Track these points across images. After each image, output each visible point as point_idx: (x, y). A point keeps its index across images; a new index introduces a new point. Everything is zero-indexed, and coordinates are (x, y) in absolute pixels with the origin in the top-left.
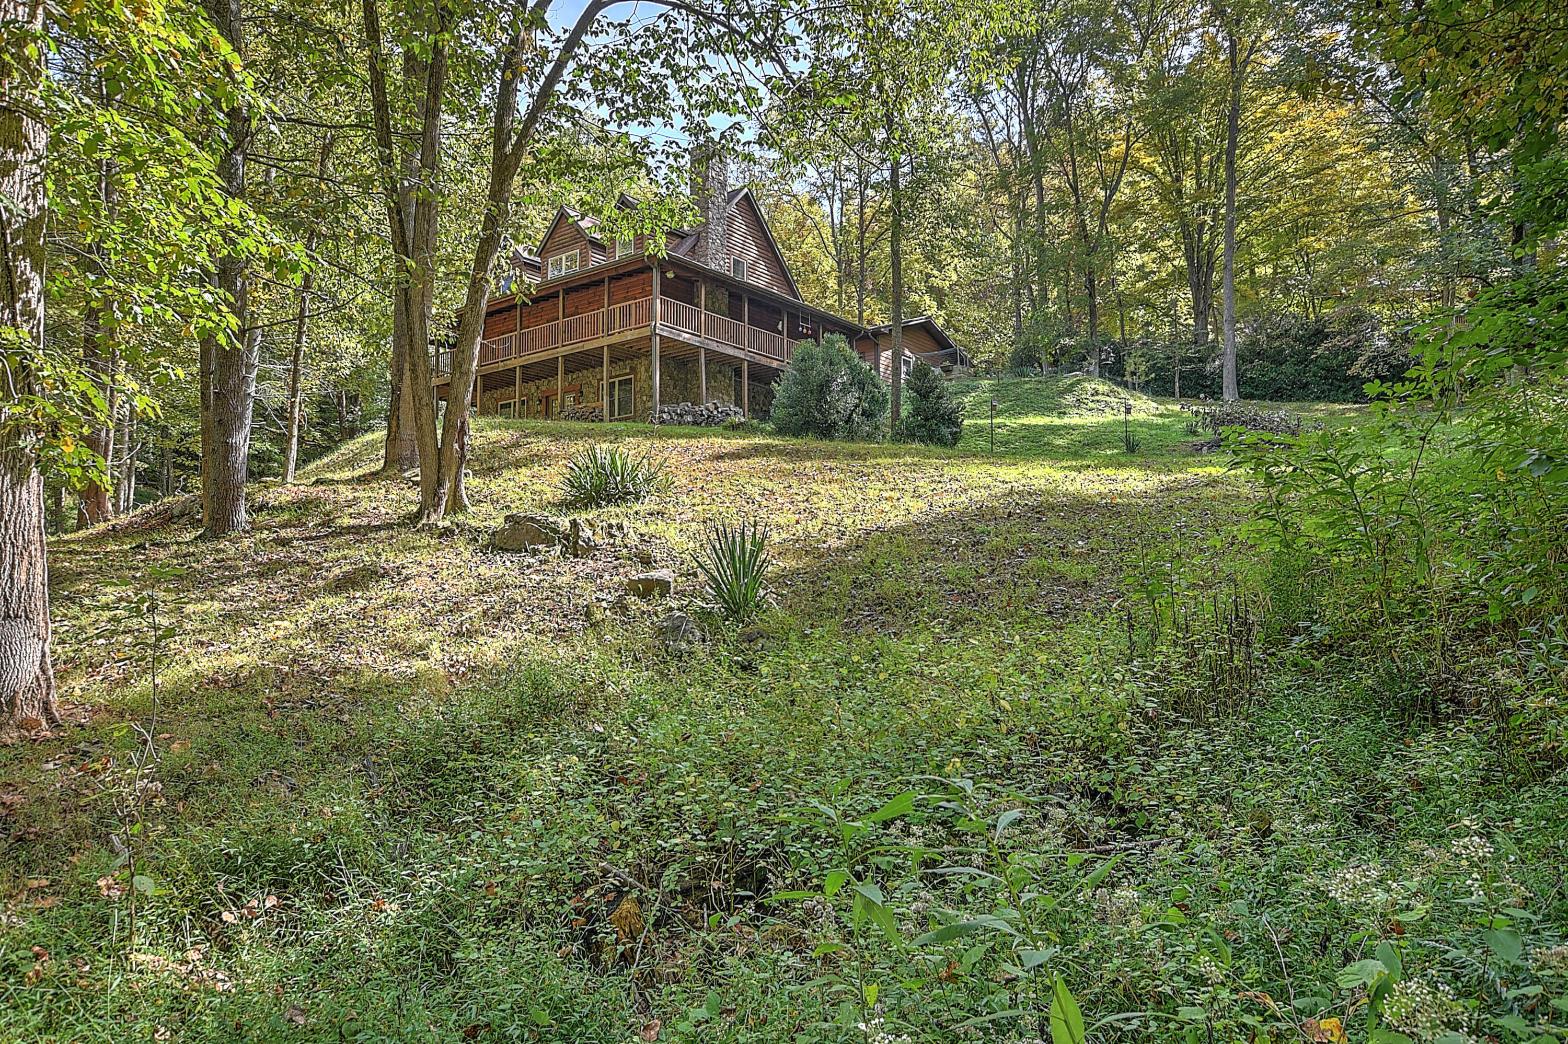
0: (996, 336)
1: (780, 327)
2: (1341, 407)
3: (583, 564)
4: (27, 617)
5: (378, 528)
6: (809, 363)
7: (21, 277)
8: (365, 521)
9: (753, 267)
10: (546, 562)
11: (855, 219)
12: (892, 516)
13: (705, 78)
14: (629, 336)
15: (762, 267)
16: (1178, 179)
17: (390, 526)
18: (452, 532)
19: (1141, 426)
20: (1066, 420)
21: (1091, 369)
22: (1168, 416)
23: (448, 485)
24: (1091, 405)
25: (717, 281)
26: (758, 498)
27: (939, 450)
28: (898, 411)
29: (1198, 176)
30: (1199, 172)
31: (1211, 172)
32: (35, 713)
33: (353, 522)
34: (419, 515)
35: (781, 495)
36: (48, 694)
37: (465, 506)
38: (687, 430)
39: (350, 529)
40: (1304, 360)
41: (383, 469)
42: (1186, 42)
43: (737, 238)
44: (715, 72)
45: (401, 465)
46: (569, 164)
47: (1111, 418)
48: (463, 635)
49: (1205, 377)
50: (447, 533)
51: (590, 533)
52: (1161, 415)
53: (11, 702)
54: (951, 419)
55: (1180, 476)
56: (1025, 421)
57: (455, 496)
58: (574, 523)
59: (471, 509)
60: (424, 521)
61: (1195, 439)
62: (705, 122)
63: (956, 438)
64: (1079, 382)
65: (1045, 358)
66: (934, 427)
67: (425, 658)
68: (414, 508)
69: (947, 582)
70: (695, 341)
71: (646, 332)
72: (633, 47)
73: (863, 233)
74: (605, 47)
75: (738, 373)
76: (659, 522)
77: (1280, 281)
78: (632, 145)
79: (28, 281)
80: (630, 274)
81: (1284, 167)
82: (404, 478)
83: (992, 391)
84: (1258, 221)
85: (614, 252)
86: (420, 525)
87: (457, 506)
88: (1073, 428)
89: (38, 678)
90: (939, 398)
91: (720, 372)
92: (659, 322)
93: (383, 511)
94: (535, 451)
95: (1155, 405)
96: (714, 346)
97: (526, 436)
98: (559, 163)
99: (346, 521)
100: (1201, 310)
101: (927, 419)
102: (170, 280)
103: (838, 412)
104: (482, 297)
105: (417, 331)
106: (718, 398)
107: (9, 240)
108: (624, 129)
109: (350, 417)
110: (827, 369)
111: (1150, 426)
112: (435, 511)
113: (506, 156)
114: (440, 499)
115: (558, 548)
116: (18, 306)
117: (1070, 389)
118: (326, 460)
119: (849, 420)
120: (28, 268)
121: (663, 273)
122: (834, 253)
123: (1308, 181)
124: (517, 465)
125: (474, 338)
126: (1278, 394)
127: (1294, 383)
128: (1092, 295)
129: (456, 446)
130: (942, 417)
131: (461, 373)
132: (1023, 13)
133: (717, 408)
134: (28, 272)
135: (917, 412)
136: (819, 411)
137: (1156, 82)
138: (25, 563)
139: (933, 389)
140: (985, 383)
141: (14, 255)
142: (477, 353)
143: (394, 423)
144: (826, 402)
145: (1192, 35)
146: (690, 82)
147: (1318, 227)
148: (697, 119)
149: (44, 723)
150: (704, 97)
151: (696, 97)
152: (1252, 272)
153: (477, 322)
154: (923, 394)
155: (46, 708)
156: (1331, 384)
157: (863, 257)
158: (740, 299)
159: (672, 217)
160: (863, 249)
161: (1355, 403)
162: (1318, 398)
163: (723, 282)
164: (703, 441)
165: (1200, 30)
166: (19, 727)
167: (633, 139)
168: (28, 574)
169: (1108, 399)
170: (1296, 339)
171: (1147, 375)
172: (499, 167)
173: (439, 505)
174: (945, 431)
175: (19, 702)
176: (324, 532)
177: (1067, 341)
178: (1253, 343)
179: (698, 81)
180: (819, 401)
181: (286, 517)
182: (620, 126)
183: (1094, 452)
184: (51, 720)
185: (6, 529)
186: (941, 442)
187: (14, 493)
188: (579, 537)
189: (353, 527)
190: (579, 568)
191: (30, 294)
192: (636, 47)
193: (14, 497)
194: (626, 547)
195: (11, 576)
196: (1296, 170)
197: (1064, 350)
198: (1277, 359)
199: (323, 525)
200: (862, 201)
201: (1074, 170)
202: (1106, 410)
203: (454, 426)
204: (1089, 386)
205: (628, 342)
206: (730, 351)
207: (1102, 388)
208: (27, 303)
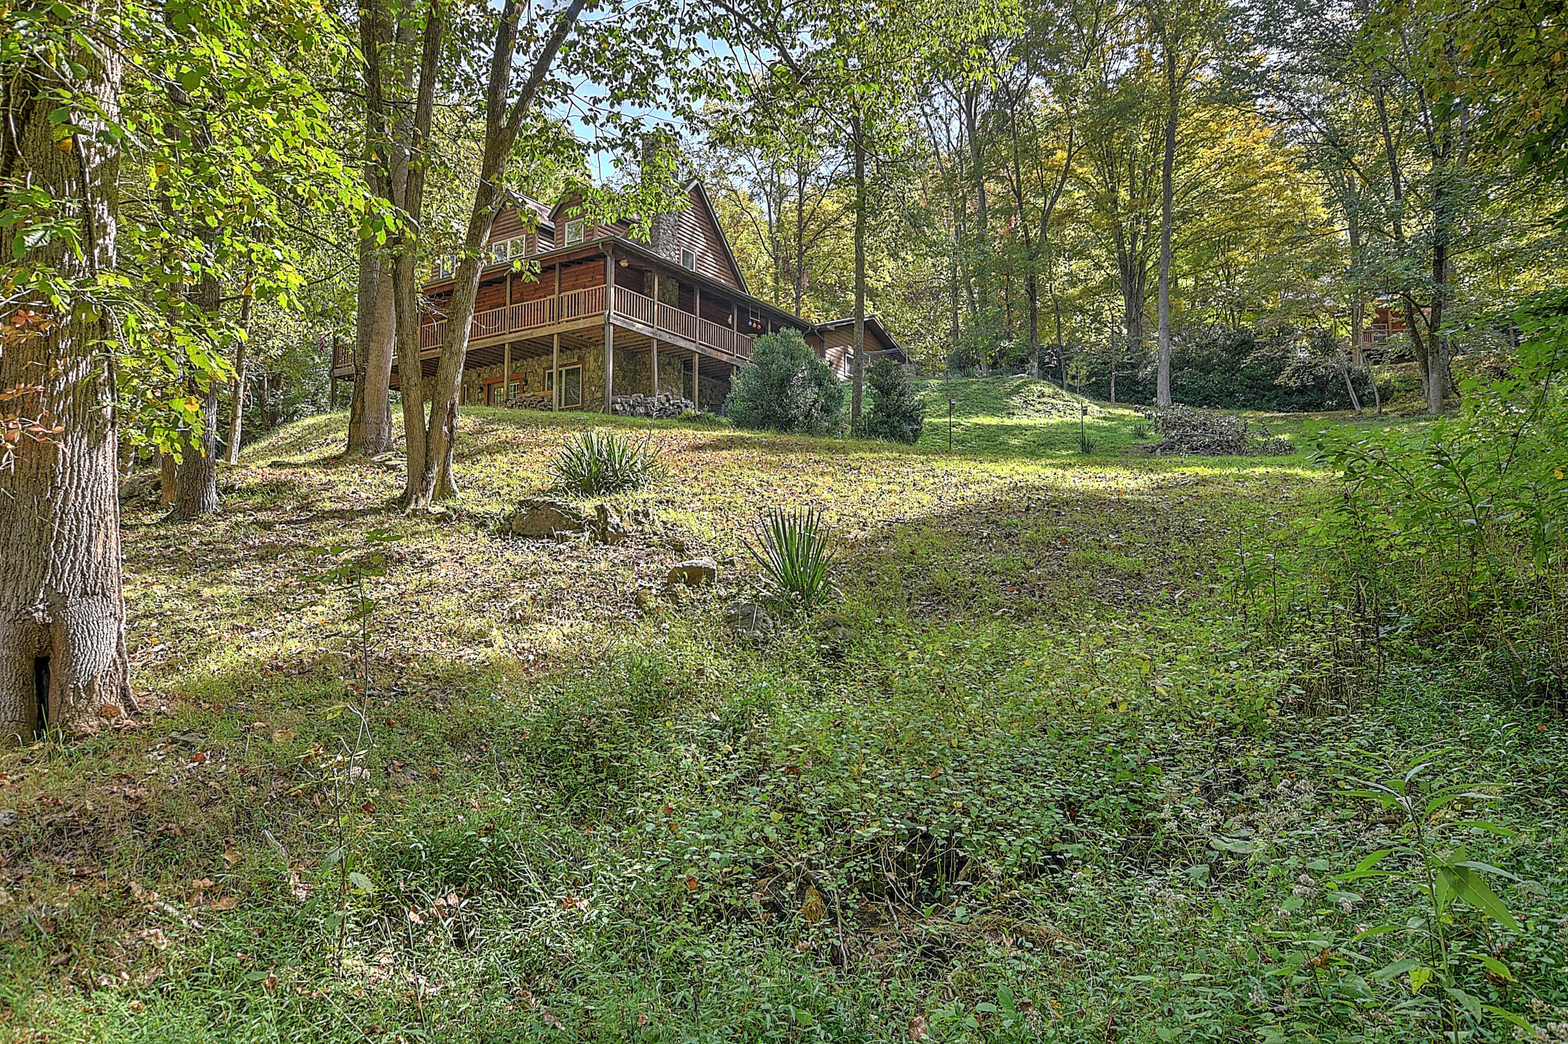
0: (929, 339)
1: (730, 320)
2: (1268, 415)
3: (615, 551)
4: (104, 595)
5: (363, 513)
6: (770, 357)
7: (98, 221)
8: (347, 506)
9: (701, 258)
10: (576, 548)
11: (793, 216)
12: (906, 508)
13: (695, 61)
14: (581, 324)
15: (710, 258)
16: (1113, 190)
17: (377, 511)
18: (450, 517)
19: (1089, 428)
20: (1014, 421)
21: (1033, 372)
22: (1113, 419)
23: (436, 469)
24: (1038, 407)
25: (668, 270)
26: (758, 489)
27: (905, 446)
28: (859, 407)
29: (1132, 190)
30: (1133, 183)
31: (1144, 183)
32: (113, 699)
33: (334, 506)
34: (403, 501)
35: (779, 486)
36: (125, 679)
37: (454, 491)
38: (640, 420)
39: (333, 514)
40: (1233, 368)
41: (347, 452)
42: (1124, 57)
43: (686, 230)
44: (707, 56)
45: (366, 449)
46: (557, 142)
47: (1058, 420)
48: (517, 621)
49: (1138, 383)
50: (442, 519)
51: (618, 520)
52: (1105, 418)
53: (89, 688)
54: (912, 416)
55: (1168, 475)
56: (975, 420)
57: (443, 480)
58: (601, 510)
59: (460, 495)
60: (412, 506)
61: (1144, 441)
62: (689, 107)
63: (916, 434)
64: (1025, 384)
65: (985, 361)
66: (896, 424)
67: (489, 645)
68: (398, 493)
69: (994, 573)
70: (647, 331)
71: (599, 321)
72: (626, 25)
73: (801, 231)
74: (597, 23)
75: (688, 366)
76: (670, 510)
77: (1202, 294)
78: (622, 127)
79: (105, 226)
80: (579, 262)
81: (1212, 182)
82: (374, 462)
83: (941, 391)
84: (1188, 233)
85: (563, 238)
86: (408, 511)
87: (445, 491)
88: (1026, 428)
89: (115, 661)
90: (901, 395)
91: (669, 364)
92: (613, 311)
93: (364, 495)
94: (503, 438)
95: (1097, 408)
96: (666, 338)
97: (489, 423)
98: (547, 140)
99: (328, 506)
100: (1133, 319)
101: (889, 416)
102: (234, 235)
103: (798, 407)
104: (475, 274)
105: (406, 307)
106: (668, 390)
107: (88, 180)
108: (616, 109)
109: (271, 401)
110: (787, 363)
111: (1098, 428)
112: (423, 496)
113: (501, 130)
114: (428, 483)
115: (587, 534)
116: (96, 252)
117: (1016, 391)
118: (264, 444)
119: (808, 415)
120: (106, 212)
121: (617, 263)
122: (770, 249)
123: (1237, 195)
124: (490, 450)
125: (465, 318)
126: (1207, 400)
127: (1222, 391)
128: (1033, 300)
129: (445, 429)
130: (904, 414)
131: (451, 353)
132: (1012, 14)
133: (668, 400)
134: (105, 216)
135: (879, 408)
136: (780, 405)
137: (1098, 94)
138: (102, 536)
139: (894, 386)
140: (933, 382)
141: (92, 196)
142: (468, 330)
143: (358, 405)
144: (787, 396)
145: (1129, 50)
146: (679, 65)
147: (1237, 242)
148: (682, 103)
149: (123, 711)
150: (692, 81)
151: (684, 81)
152: (1176, 284)
153: (469, 300)
154: (885, 391)
155: (124, 694)
156: (1256, 393)
157: (801, 254)
158: (691, 291)
159: (658, 201)
160: (801, 246)
161: (1280, 411)
162: (1244, 406)
163: (676, 273)
164: (675, 432)
165: (1137, 46)
166: (99, 715)
167: (624, 119)
168: (104, 547)
169: (1053, 401)
170: (1224, 349)
171: (1088, 379)
172: (494, 141)
173: (427, 490)
174: (907, 428)
175: (97, 687)
176: (304, 515)
177: (1005, 344)
178: (1183, 351)
179: (687, 64)
180: (779, 394)
181: (260, 500)
182: (612, 105)
183: (1049, 452)
184: (130, 707)
185: (84, 497)
186: (903, 438)
187: (91, 457)
188: (608, 523)
189: (336, 511)
190: (611, 555)
191: (107, 241)
192: (629, 26)
193: (91, 462)
194: (655, 534)
195: (88, 550)
196: (1223, 186)
197: (1003, 353)
198: (1205, 367)
199: (302, 508)
200: (801, 197)
201: (1018, 176)
202: (1053, 412)
203: (443, 408)
204: (1036, 388)
205: (579, 331)
206: (682, 344)
207: (1047, 391)
208: (104, 250)
